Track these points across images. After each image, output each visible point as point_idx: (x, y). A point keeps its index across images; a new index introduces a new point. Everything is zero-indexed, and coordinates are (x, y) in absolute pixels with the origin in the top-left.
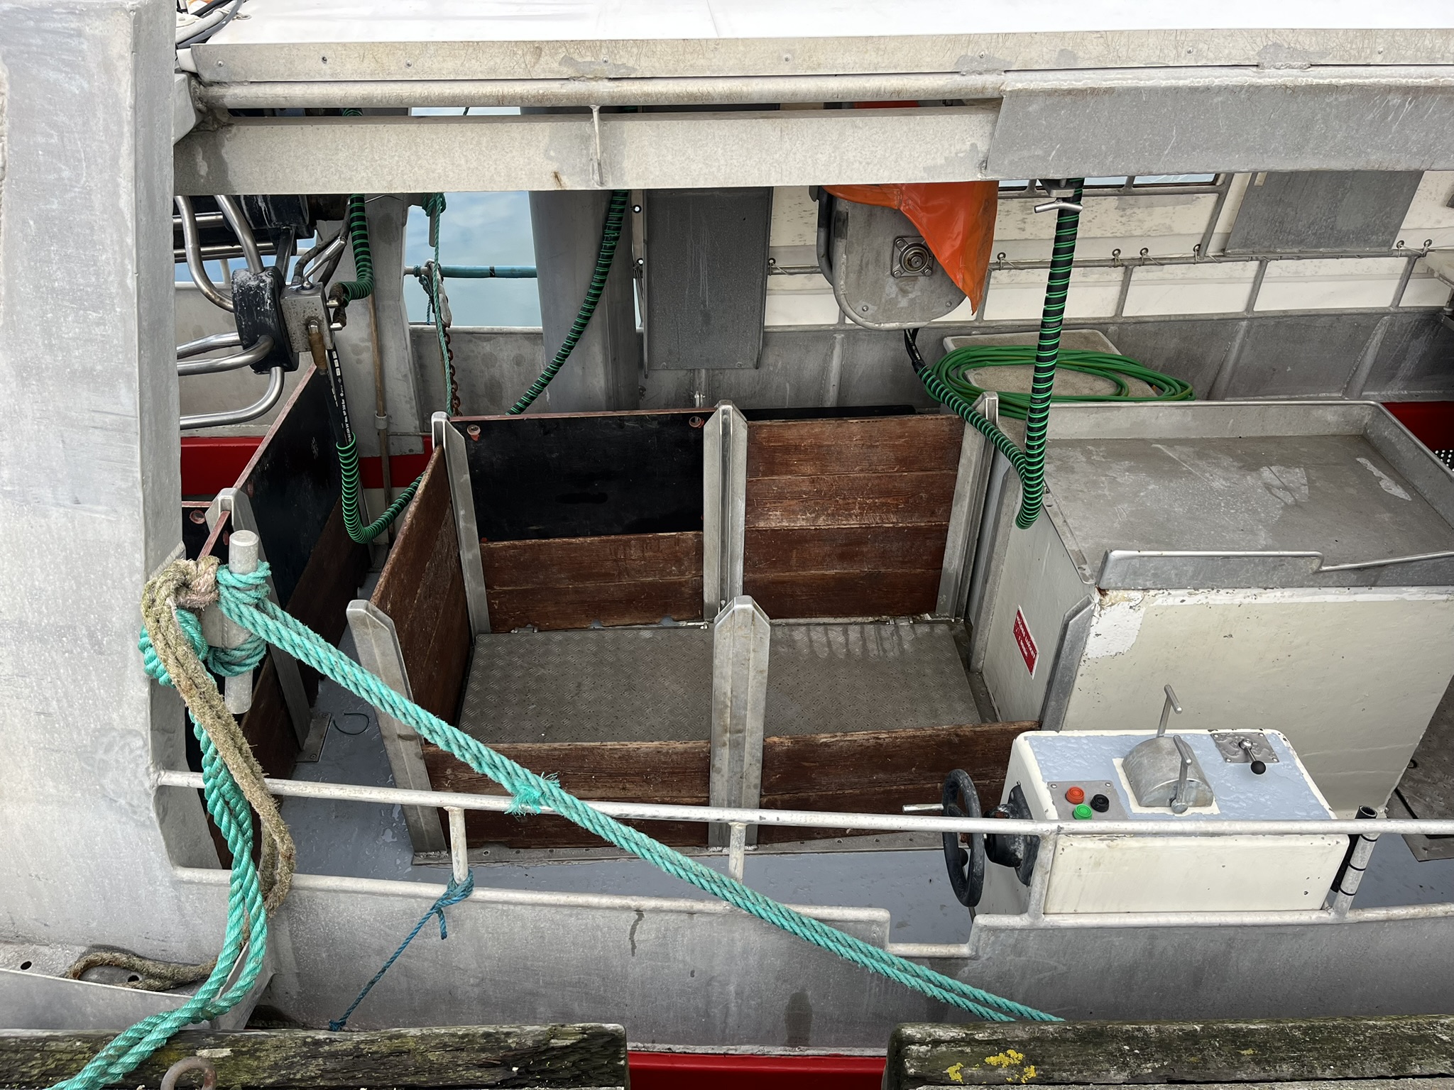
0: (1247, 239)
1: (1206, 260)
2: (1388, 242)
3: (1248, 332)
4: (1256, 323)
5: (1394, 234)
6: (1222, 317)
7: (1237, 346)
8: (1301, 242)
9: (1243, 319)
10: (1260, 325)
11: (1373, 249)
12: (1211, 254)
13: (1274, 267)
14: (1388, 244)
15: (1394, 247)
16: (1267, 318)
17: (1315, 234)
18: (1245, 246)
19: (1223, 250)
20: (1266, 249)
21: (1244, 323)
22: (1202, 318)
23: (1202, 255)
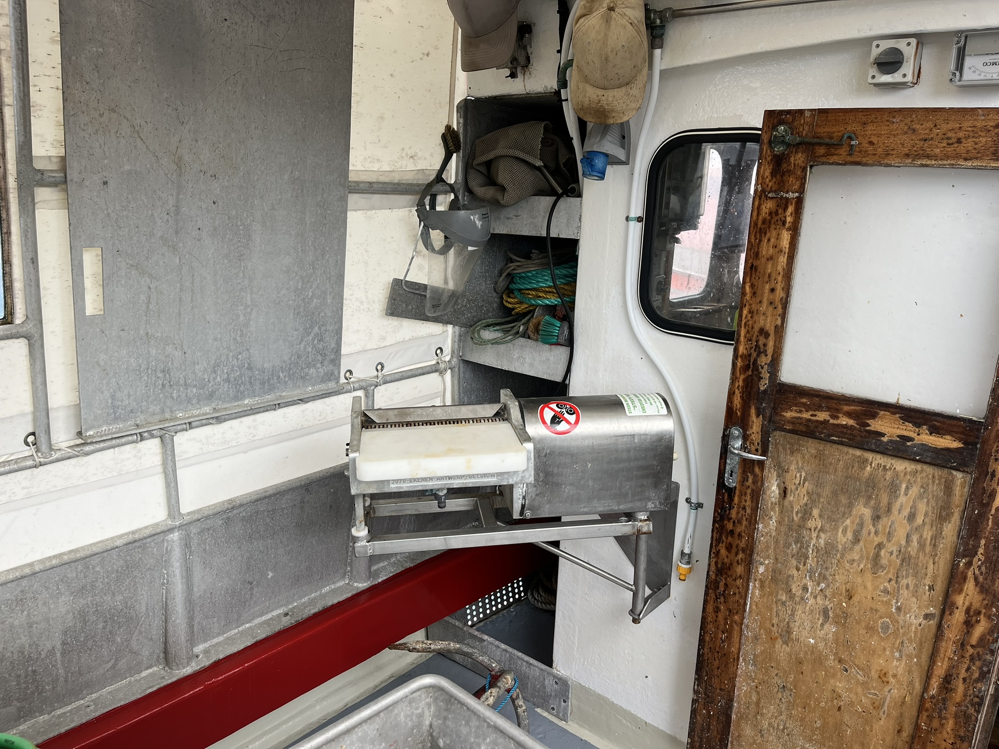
0: (114, 407)
1: (55, 456)
2: (332, 374)
3: (187, 545)
4: (194, 530)
5: (336, 360)
6: (131, 538)
7: (178, 572)
8: (211, 396)
9: (171, 530)
10: (202, 531)
11: (317, 387)
12: (63, 445)
13: (184, 442)
14: (333, 376)
15: (343, 380)
16: (207, 517)
17: (228, 380)
18: (116, 419)
19: (80, 434)
20: (157, 417)
21: (175, 536)
22: (95, 549)
23: (44, 447)
